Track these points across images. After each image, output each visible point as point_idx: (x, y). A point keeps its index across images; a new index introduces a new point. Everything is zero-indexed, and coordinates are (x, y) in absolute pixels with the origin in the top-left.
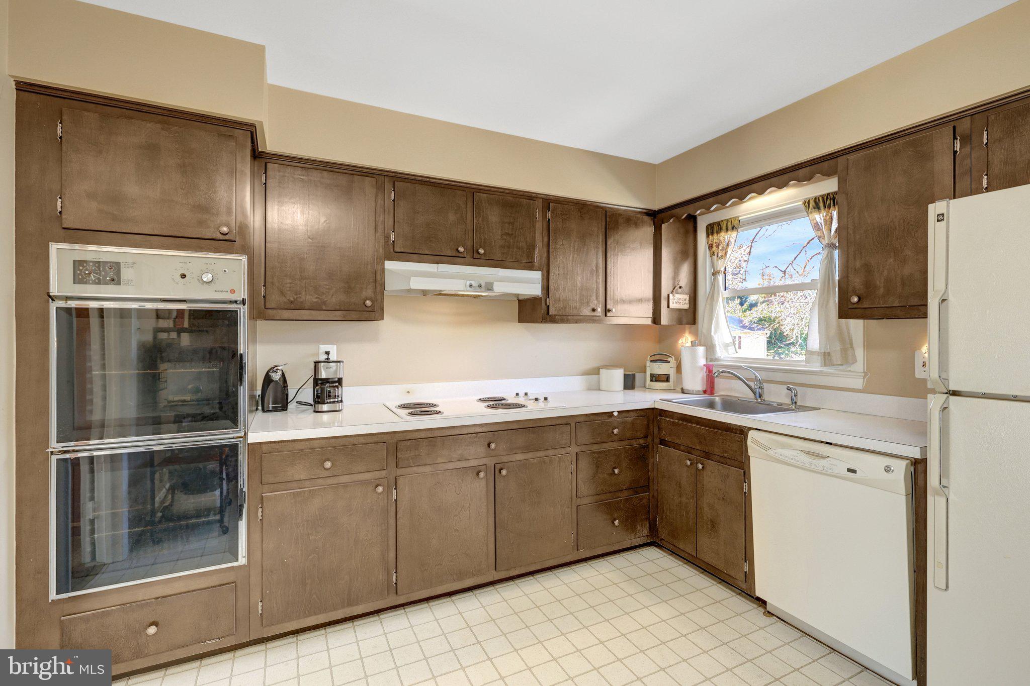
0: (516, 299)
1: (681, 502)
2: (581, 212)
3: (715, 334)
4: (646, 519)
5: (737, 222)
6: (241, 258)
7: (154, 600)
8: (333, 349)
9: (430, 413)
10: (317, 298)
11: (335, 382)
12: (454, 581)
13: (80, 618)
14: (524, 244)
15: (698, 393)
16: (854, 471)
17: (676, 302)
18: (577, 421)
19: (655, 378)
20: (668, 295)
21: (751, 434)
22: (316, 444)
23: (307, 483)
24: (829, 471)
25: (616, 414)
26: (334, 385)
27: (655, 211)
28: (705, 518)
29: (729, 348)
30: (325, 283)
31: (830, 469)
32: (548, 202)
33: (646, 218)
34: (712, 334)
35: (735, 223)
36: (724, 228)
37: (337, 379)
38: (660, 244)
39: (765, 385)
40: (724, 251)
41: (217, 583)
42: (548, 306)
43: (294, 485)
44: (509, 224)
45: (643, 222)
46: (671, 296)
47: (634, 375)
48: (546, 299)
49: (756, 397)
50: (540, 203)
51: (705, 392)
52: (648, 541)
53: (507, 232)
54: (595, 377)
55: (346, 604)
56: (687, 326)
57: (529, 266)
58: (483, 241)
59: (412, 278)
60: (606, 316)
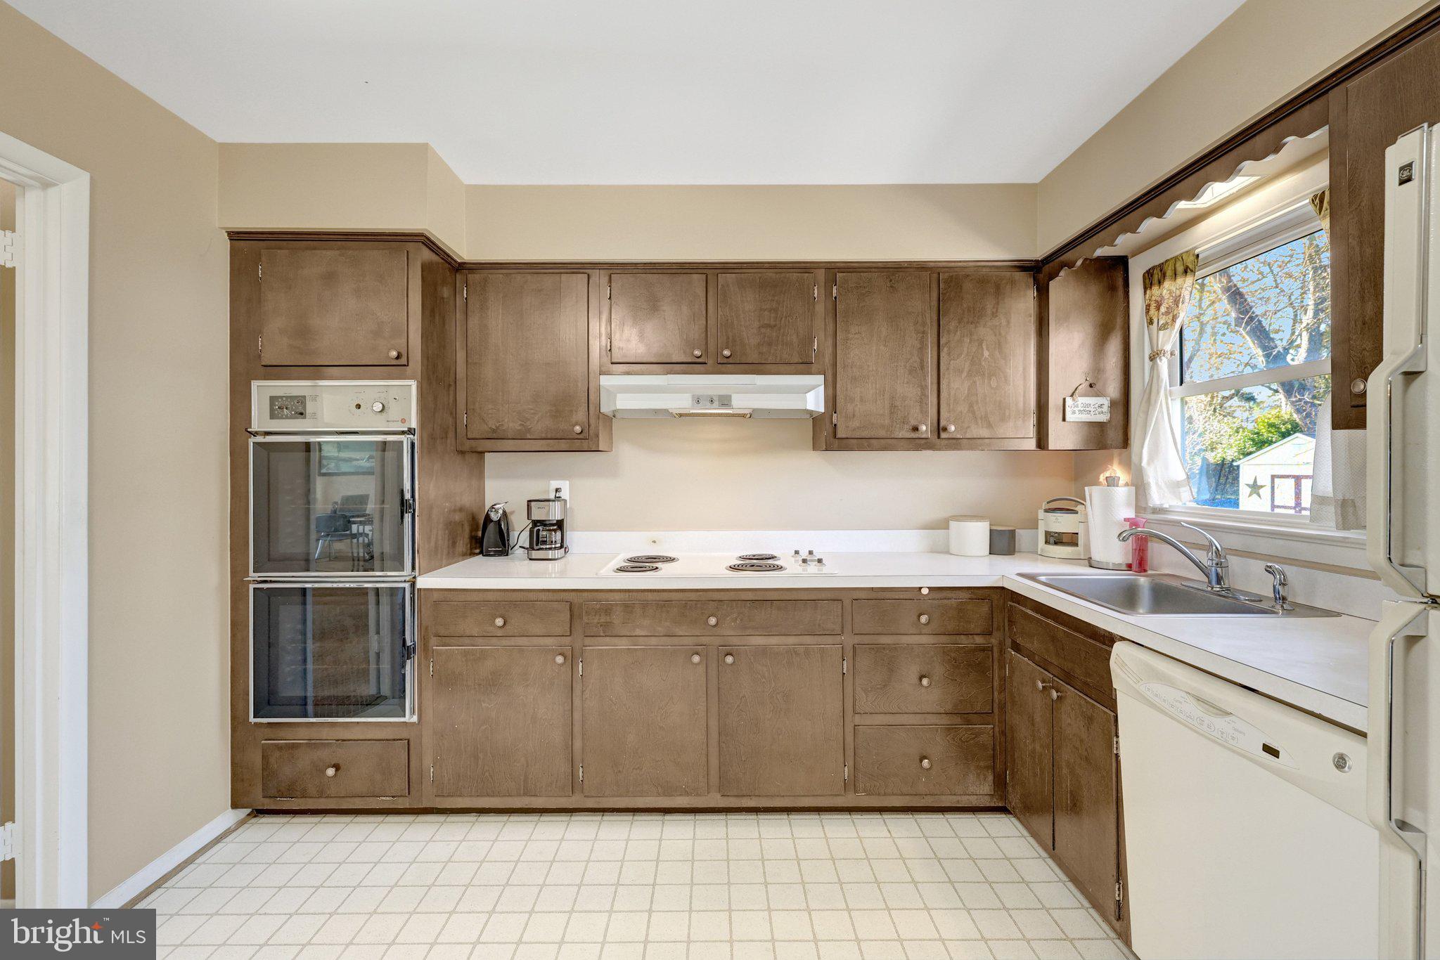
0: (808, 416)
1: (1034, 751)
2: (891, 281)
3: (1149, 464)
4: (987, 767)
5: (1192, 258)
6: (410, 384)
7: (334, 741)
8: (565, 486)
9: (645, 569)
10: (521, 425)
11: (553, 525)
12: (659, 795)
13: (276, 745)
14: (794, 337)
15: (1116, 568)
16: (1274, 753)
17: (1079, 411)
18: (855, 597)
19: (1056, 539)
20: (1064, 399)
21: (1118, 647)
22: (490, 597)
23: (480, 640)
24: (1231, 742)
25: (925, 591)
26: (552, 528)
27: (1037, 261)
28: (1064, 786)
29: (1182, 489)
30: (531, 407)
31: (1233, 738)
32: (834, 271)
33: (1019, 275)
34: (1144, 463)
35: (1189, 261)
36: (1169, 273)
37: (555, 522)
38: (1046, 314)
39: (1234, 562)
40: (1171, 316)
41: (391, 737)
42: (835, 425)
43: (467, 641)
44: (770, 311)
45: (1013, 282)
46: (1069, 401)
47: (1012, 533)
48: (832, 416)
49: (1210, 582)
50: (821, 274)
51: (1129, 567)
52: (993, 805)
53: (768, 322)
54: (941, 533)
55: (522, 792)
56: (1116, 452)
57: (804, 366)
58: (731, 338)
59: (618, 395)
60: (939, 437)
